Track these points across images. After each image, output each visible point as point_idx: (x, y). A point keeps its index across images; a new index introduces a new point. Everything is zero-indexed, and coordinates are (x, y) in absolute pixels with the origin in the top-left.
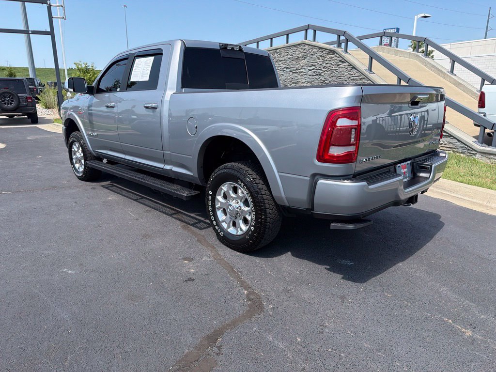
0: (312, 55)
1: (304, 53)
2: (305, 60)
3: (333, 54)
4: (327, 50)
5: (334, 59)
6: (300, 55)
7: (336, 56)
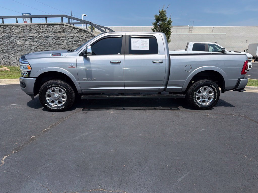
0: (70, 31)
1: (63, 29)
2: (65, 33)
3: (86, 32)
4: (81, 30)
5: (86, 34)
6: (61, 30)
7: (87, 33)
